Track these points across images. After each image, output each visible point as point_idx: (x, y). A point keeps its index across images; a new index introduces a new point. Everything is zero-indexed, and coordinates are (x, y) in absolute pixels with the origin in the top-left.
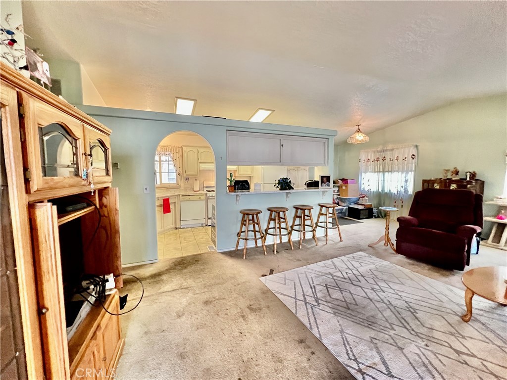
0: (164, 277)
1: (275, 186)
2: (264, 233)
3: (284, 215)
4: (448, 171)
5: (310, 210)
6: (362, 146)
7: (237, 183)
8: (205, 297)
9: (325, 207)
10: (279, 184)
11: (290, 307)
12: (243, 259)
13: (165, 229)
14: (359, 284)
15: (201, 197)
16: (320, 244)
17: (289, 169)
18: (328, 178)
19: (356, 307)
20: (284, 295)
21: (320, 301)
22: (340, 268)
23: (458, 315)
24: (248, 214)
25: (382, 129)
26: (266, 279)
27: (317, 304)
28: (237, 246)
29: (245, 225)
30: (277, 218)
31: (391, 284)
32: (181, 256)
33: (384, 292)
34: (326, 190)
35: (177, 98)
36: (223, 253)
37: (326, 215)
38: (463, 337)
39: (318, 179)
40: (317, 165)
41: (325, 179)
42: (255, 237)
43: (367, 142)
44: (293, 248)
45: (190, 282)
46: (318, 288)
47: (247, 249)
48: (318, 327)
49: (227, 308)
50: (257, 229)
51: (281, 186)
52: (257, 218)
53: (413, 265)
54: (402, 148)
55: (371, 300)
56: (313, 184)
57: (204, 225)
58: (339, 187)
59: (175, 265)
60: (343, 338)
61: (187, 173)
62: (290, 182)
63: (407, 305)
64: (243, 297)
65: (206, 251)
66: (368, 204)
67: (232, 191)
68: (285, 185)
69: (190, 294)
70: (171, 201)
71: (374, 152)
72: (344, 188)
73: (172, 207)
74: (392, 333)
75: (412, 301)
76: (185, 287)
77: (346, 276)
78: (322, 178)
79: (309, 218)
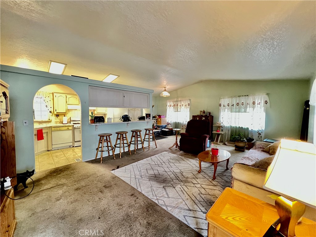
0: (43, 182)
1: (120, 119)
2: (114, 147)
3: (126, 136)
4: (201, 111)
5: (140, 132)
6: (167, 98)
7: (96, 118)
8: (75, 187)
9: (148, 130)
10: (122, 118)
11: (127, 182)
12: (100, 163)
13: (39, 151)
14: (162, 166)
15: (69, 127)
16: (146, 150)
17: (129, 110)
18: (149, 115)
19: (159, 176)
20: (125, 177)
21: (143, 177)
22: (154, 160)
23: (197, 171)
24: (103, 136)
25: (176, 90)
26: (115, 171)
27: (141, 178)
28: (96, 157)
29: (102, 143)
30: (122, 138)
31: (175, 164)
32: (55, 167)
33: (172, 167)
34: (148, 121)
35: (51, 61)
36: (86, 162)
37: (148, 134)
38: (197, 178)
39: (144, 115)
40: (144, 108)
41: (148, 116)
42: (108, 149)
43: (169, 97)
44: (131, 154)
45: (63, 181)
46: (142, 171)
47: (103, 158)
48: (141, 188)
49: (91, 189)
50: (109, 145)
51: (124, 120)
52: (109, 138)
53: (186, 154)
54: (184, 100)
55: (166, 172)
56: (142, 118)
57: (71, 146)
58: (157, 119)
59: (50, 173)
60: (152, 189)
61: (57, 112)
62: (129, 117)
63: (180, 171)
64: (101, 182)
65: (74, 162)
66: (171, 128)
67: (93, 123)
68: (126, 118)
69: (65, 187)
70: (43, 131)
71: (173, 102)
72: (159, 120)
73: (44, 135)
74: (172, 182)
75: (182, 169)
76: (61, 184)
77: (156, 163)
78: (147, 115)
79: (140, 136)
